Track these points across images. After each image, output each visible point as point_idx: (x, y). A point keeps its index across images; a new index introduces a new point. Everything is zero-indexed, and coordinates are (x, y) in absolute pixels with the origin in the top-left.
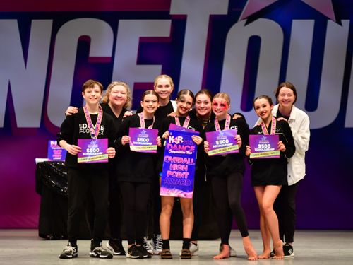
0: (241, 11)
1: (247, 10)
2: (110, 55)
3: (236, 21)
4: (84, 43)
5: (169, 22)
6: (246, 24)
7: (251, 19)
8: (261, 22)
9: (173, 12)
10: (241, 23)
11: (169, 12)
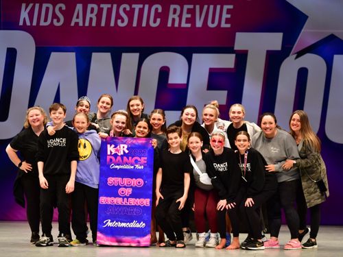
0: (292, 48)
1: (297, 47)
2: (185, 82)
3: (288, 56)
4: (164, 73)
5: (233, 56)
6: (297, 58)
7: (300, 54)
8: (308, 56)
9: (237, 47)
10: (292, 57)
11: (233, 47)
